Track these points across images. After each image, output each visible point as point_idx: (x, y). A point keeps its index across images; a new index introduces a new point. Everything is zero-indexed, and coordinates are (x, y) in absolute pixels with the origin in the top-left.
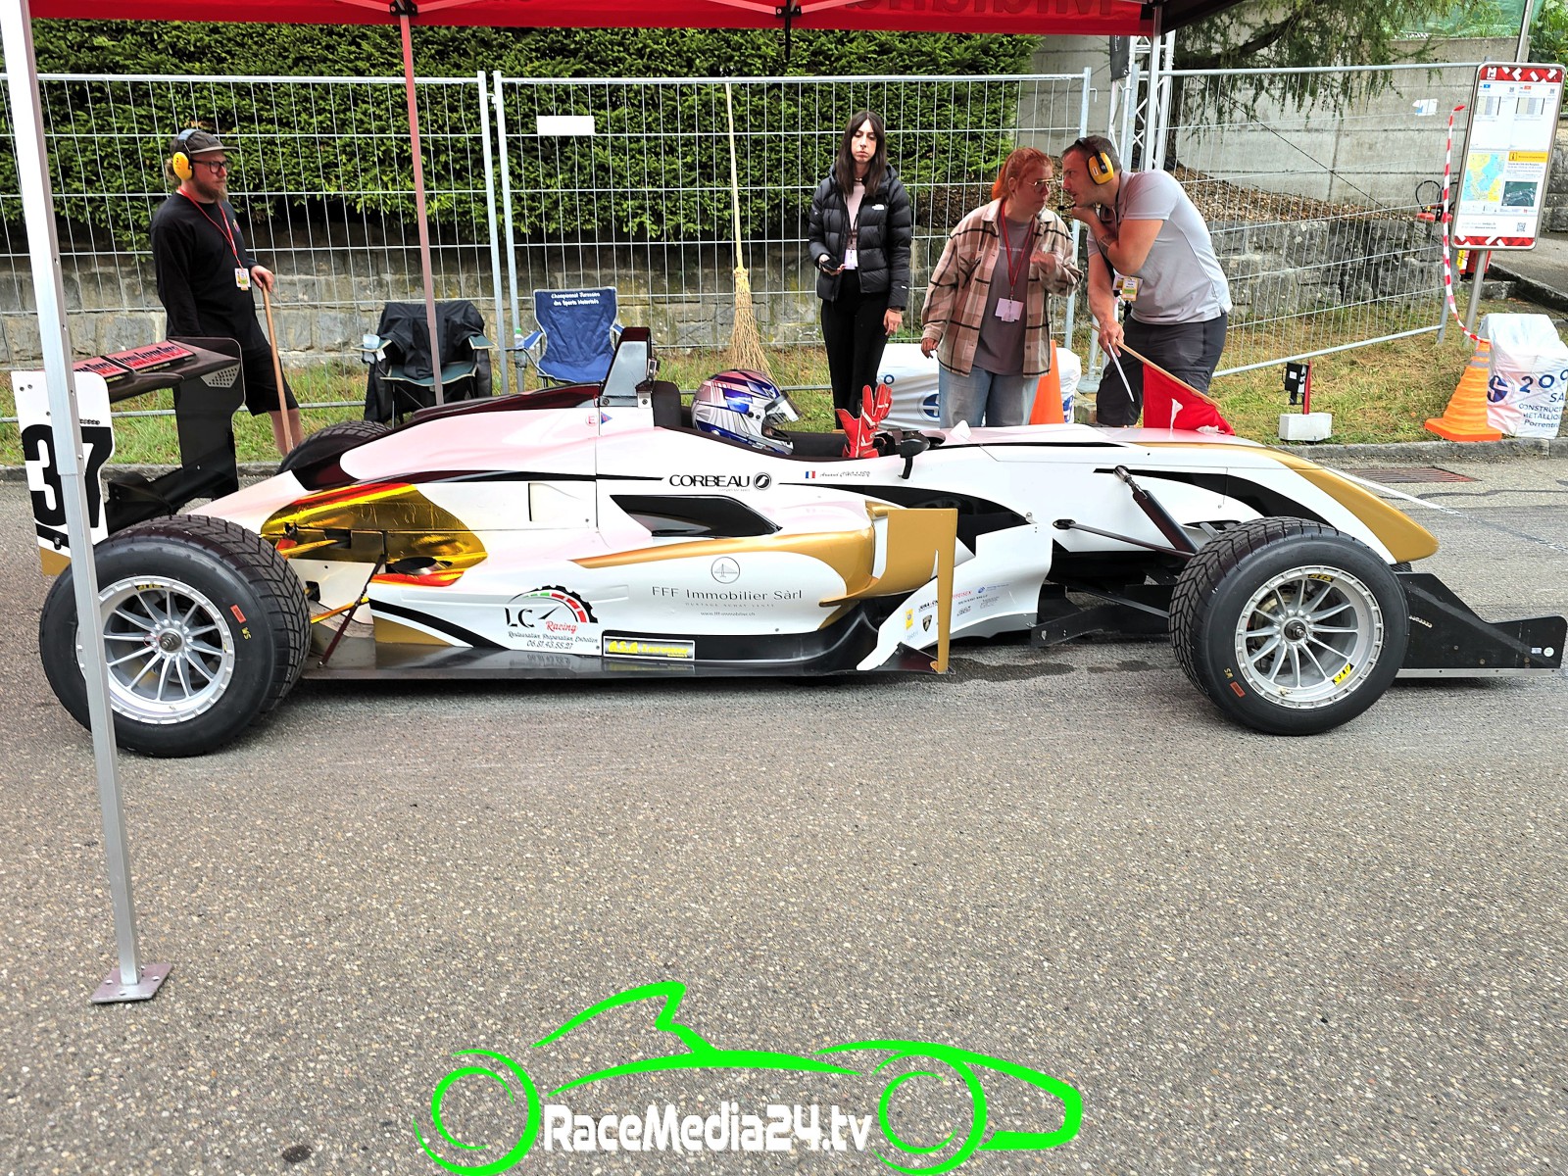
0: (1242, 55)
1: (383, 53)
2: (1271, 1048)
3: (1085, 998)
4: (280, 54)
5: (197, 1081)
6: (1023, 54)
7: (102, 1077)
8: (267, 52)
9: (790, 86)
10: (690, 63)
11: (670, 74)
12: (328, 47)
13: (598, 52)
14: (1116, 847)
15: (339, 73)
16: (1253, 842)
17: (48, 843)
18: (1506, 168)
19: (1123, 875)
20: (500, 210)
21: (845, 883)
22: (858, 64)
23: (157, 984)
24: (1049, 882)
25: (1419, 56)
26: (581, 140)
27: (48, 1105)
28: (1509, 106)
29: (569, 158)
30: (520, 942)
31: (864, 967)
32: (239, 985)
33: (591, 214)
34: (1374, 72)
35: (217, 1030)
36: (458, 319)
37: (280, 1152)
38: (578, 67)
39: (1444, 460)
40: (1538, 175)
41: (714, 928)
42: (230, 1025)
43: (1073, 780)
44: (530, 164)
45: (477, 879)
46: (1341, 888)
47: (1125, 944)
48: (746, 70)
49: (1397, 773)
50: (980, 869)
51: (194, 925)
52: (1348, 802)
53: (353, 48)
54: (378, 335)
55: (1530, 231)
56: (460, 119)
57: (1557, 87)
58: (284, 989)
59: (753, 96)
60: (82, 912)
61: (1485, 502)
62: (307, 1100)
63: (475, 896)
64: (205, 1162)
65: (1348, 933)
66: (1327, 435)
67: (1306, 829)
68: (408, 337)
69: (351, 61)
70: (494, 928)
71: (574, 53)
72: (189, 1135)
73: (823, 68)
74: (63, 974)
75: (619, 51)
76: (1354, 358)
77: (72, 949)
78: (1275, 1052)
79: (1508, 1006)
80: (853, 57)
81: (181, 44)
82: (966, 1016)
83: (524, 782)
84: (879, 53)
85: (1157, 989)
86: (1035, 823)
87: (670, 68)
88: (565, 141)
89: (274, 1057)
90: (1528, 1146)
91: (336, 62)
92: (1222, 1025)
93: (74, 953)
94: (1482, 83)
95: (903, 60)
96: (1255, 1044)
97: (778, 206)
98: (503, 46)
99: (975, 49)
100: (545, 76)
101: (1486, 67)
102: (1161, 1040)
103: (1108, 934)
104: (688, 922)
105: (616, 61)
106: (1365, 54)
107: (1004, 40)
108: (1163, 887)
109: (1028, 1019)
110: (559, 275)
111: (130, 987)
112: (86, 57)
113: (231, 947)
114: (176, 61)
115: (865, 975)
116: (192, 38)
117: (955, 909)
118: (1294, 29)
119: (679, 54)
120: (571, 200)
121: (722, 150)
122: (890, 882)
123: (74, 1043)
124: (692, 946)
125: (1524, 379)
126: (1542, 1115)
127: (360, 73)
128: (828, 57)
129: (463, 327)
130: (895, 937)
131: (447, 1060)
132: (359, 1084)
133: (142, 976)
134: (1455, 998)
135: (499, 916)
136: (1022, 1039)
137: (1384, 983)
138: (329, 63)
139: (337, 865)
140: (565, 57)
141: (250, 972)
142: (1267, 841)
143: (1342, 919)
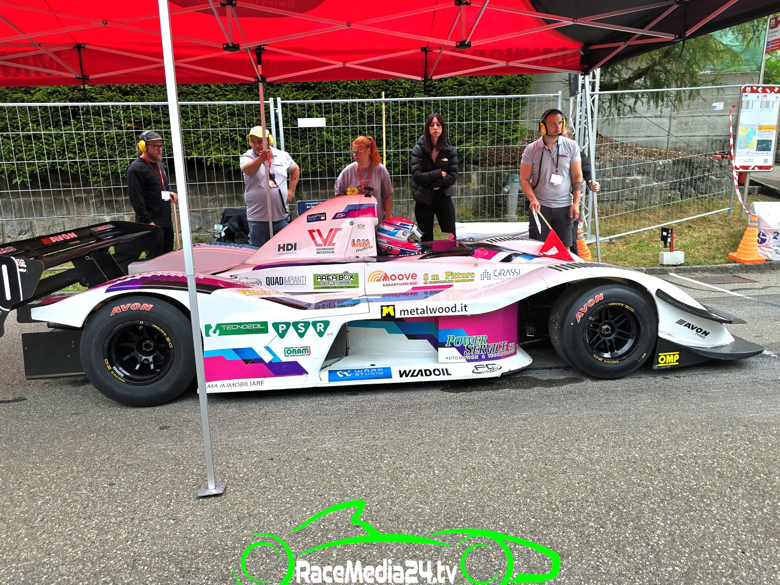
0: (627, 84)
2: (720, 567)
3: (624, 546)
6: (527, 85)
10: (369, 93)
11: (359, 97)
13: (325, 87)
14: (624, 469)
15: (200, 99)
16: (689, 464)
17: (90, 485)
19: (629, 483)
21: (494, 491)
22: (449, 91)
24: (595, 488)
25: (713, 82)
26: (319, 129)
28: (757, 105)
29: (311, 137)
30: (337, 527)
32: (200, 555)
33: (321, 163)
34: (691, 91)
35: (194, 579)
38: (315, 94)
39: (739, 272)
40: (772, 137)
41: (433, 517)
42: (199, 575)
43: (595, 436)
45: (310, 496)
46: (737, 486)
47: (638, 518)
48: (395, 94)
49: (752, 428)
50: (559, 482)
51: (172, 525)
52: (731, 442)
53: (207, 88)
54: (221, 224)
55: (770, 163)
58: (223, 556)
60: (113, 520)
61: (763, 292)
65: (745, 508)
66: (682, 261)
67: (714, 456)
68: (236, 225)
69: (206, 94)
71: (313, 88)
73: (432, 93)
74: (109, 552)
75: (335, 87)
76: (690, 224)
77: (112, 539)
78: (722, 569)
80: (446, 87)
81: (123, 87)
82: (567, 558)
83: (324, 446)
84: (459, 86)
85: (658, 539)
87: (359, 94)
88: (310, 129)
91: (199, 94)
92: (694, 557)
93: (113, 541)
95: (471, 89)
96: (712, 566)
98: (279, 85)
99: (504, 83)
100: (300, 99)
101: (745, 87)
104: (419, 514)
105: (334, 91)
106: (686, 82)
107: (518, 78)
108: (651, 488)
109: (598, 558)
112: (77, 94)
113: (193, 535)
114: (120, 95)
116: (129, 84)
117: (551, 503)
118: (652, 71)
119: (363, 87)
120: (311, 157)
122: (516, 491)
124: (424, 527)
125: (775, 233)
127: (211, 100)
128: (434, 88)
130: (524, 518)
136: (597, 568)
137: (768, 532)
138: (195, 95)
139: (238, 490)
140: (308, 90)
141: (204, 548)
142: (696, 463)
143: (741, 501)
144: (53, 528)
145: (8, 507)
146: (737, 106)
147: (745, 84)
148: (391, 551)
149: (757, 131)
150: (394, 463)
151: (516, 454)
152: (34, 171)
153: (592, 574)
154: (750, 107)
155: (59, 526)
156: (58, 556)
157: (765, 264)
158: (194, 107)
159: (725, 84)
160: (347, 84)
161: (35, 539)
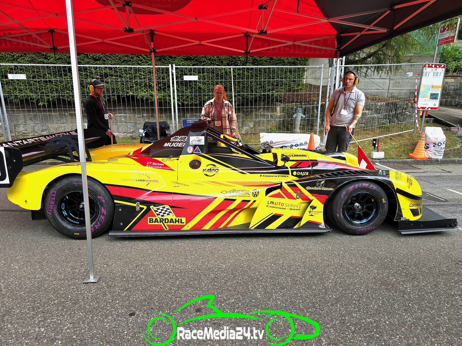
0: (363, 61)
1: (145, 59)
3: (312, 286)
4: (119, 60)
5: (109, 299)
6: (307, 60)
7: (87, 298)
8: (116, 59)
9: (247, 68)
10: (222, 62)
11: (217, 65)
12: (131, 58)
13: (199, 59)
14: (322, 254)
15: (134, 64)
16: (355, 253)
17: (70, 249)
18: (431, 90)
19: (323, 260)
20: (174, 98)
21: (257, 260)
22: (265, 63)
23: (98, 279)
24: (306, 261)
25: (409, 61)
26: (194, 81)
27: (76, 304)
29: (191, 86)
30: (181, 272)
31: (261, 278)
32: (117, 280)
33: (197, 99)
34: (397, 66)
35: (112, 289)
36: (163, 126)
37: (128, 314)
38: (194, 63)
39: (413, 164)
41: (226, 269)
42: (115, 288)
44: (181, 87)
45: (171, 258)
46: (375, 263)
47: (322, 275)
48: (236, 64)
50: (289, 258)
51: (105, 267)
52: (378, 244)
53: (137, 58)
54: (143, 129)
55: (437, 106)
56: (164, 76)
57: (444, 69)
58: (127, 281)
59: (238, 70)
60: (79, 264)
61: (422, 174)
62: (134, 303)
63: (170, 262)
64: (112, 315)
65: (375, 273)
66: (383, 157)
67: (368, 250)
68: (151, 130)
69: (137, 61)
70: (175, 269)
71: (193, 60)
72: (108, 310)
73: (256, 64)
74: (76, 277)
75: (204, 59)
76: (392, 138)
77: (78, 272)
78: (355, 298)
79: (410, 289)
80: (263, 61)
81: (95, 57)
82: (284, 289)
84: (270, 60)
85: (329, 284)
86: (303, 248)
87: (217, 63)
88: (190, 81)
89: (125, 295)
90: (411, 318)
91: (133, 61)
92: (343, 292)
94: (424, 68)
95: (276, 62)
96: (351, 296)
97: (244, 98)
98: (175, 58)
99: (295, 59)
100: (186, 65)
101: (425, 64)
102: (329, 295)
103: (319, 272)
104: (220, 268)
105: (204, 62)
106: (395, 61)
108: (332, 262)
109: (298, 290)
110: (188, 115)
111: (92, 279)
113: (114, 272)
114: (93, 61)
115: (261, 280)
116: (98, 55)
117: (283, 266)
118: (376, 54)
119: (219, 60)
120: (191, 96)
121: (230, 84)
122: (268, 260)
123: (80, 291)
124: (221, 273)
125: (434, 144)
126: (415, 312)
127: (140, 64)
128: (257, 61)
129: (164, 128)
130: (269, 272)
131: (165, 296)
132: (145, 300)
133: (94, 277)
134: (399, 287)
135: (176, 266)
137: (382, 284)
138: (132, 62)
139: (138, 254)
140: (191, 60)
141: (119, 277)
142: (358, 253)
143: (374, 270)
144: (51, 266)
145: (31, 256)
146: (421, 75)
147: (425, 62)
148: (204, 283)
149: (431, 88)
150: (213, 246)
151: (272, 245)
152: (50, 99)
153: (294, 296)
154: (428, 75)
155: (54, 265)
156: (53, 277)
157: (427, 160)
158: (131, 68)
159: (415, 62)
160: (211, 58)
161: (43, 270)
